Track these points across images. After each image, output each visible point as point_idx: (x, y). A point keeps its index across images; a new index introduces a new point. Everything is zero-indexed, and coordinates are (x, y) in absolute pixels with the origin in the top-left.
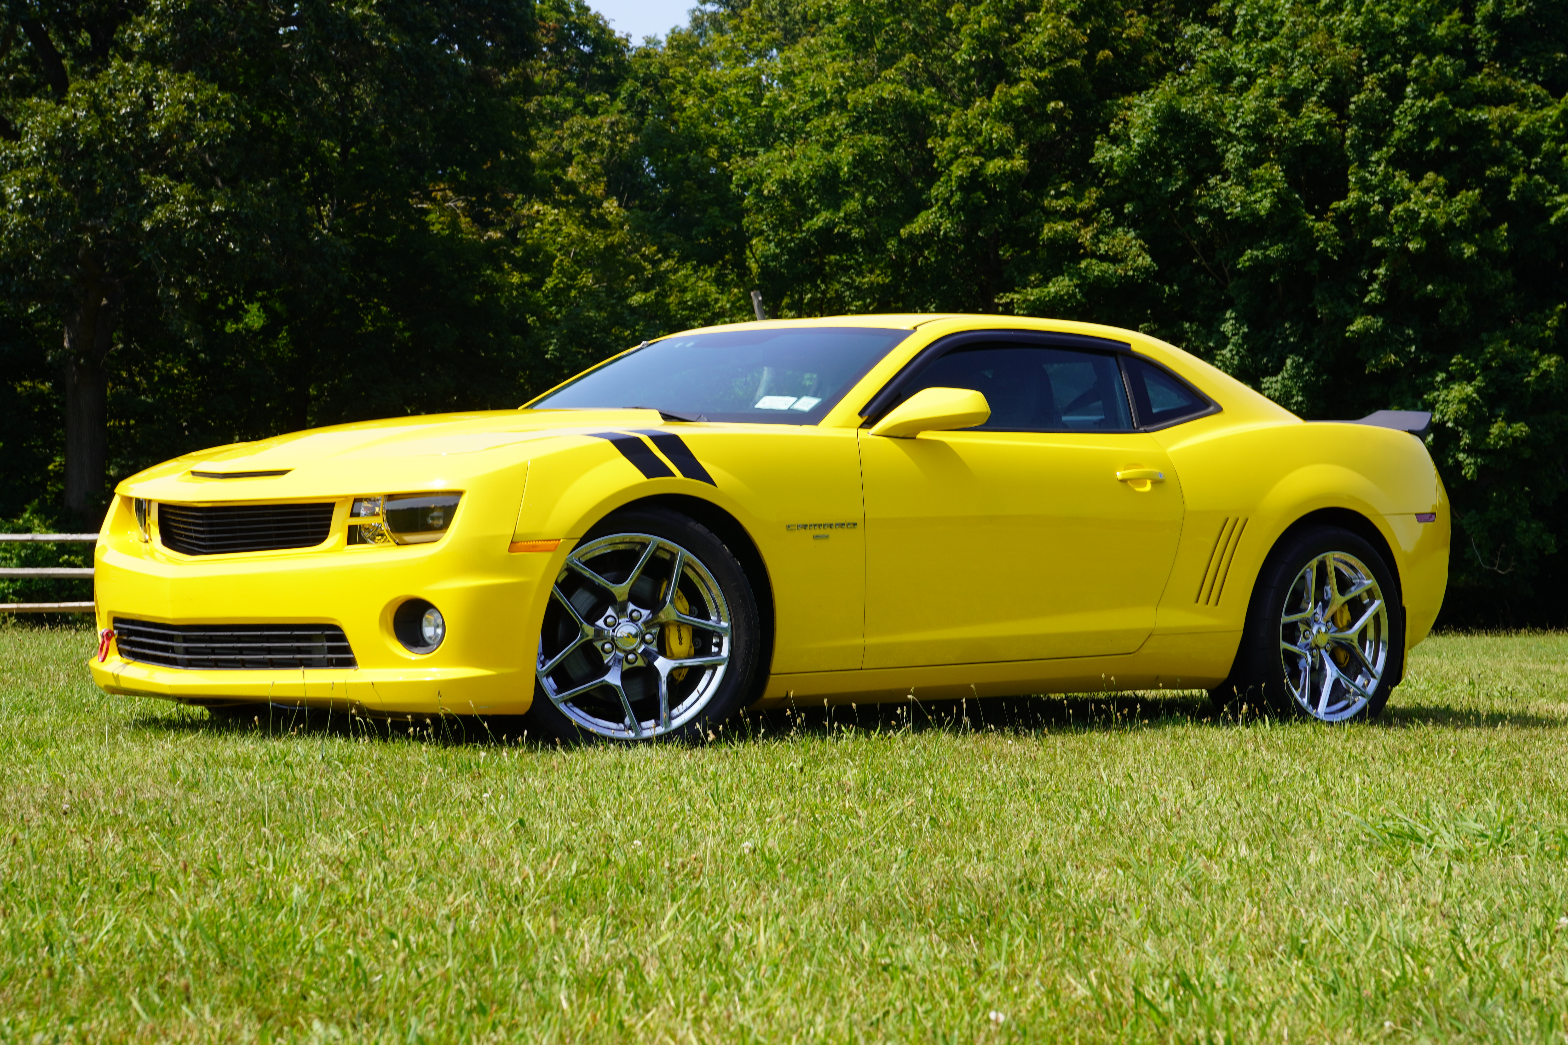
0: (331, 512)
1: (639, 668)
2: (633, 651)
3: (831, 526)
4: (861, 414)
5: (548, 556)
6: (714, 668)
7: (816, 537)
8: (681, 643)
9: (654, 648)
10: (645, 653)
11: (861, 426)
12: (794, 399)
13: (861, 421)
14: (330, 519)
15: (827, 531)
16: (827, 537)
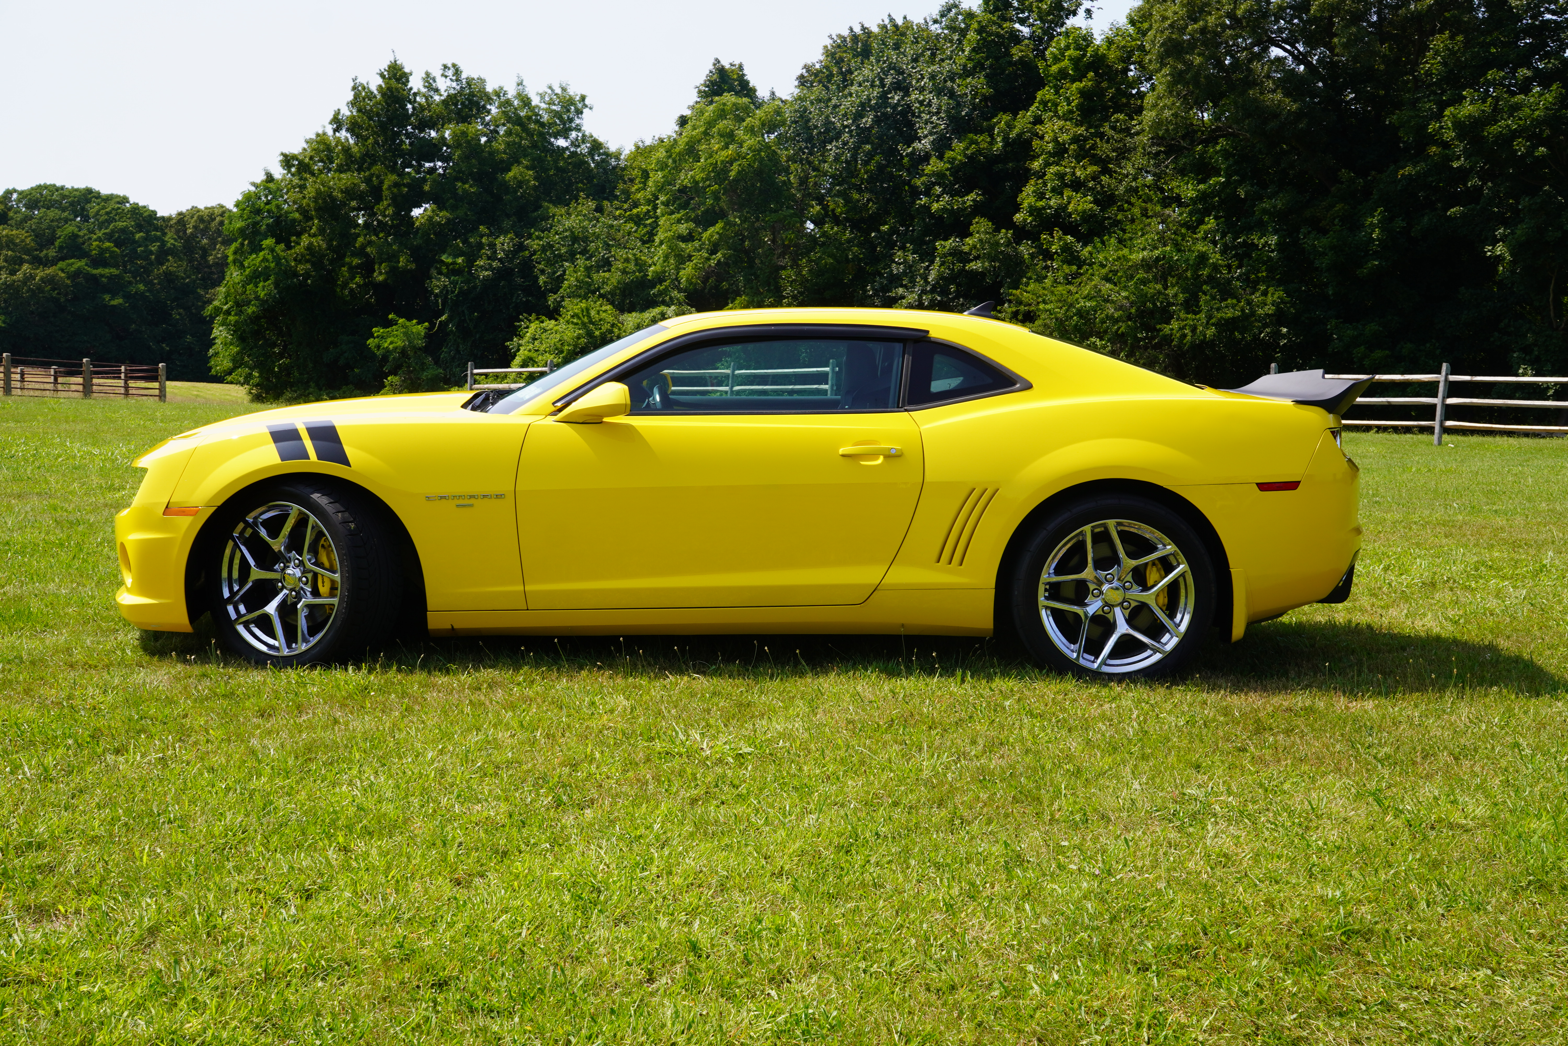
4: (555, 403)
5: (190, 519)
7: (458, 506)
11: (551, 414)
13: (553, 409)
15: (472, 501)
16: (471, 506)
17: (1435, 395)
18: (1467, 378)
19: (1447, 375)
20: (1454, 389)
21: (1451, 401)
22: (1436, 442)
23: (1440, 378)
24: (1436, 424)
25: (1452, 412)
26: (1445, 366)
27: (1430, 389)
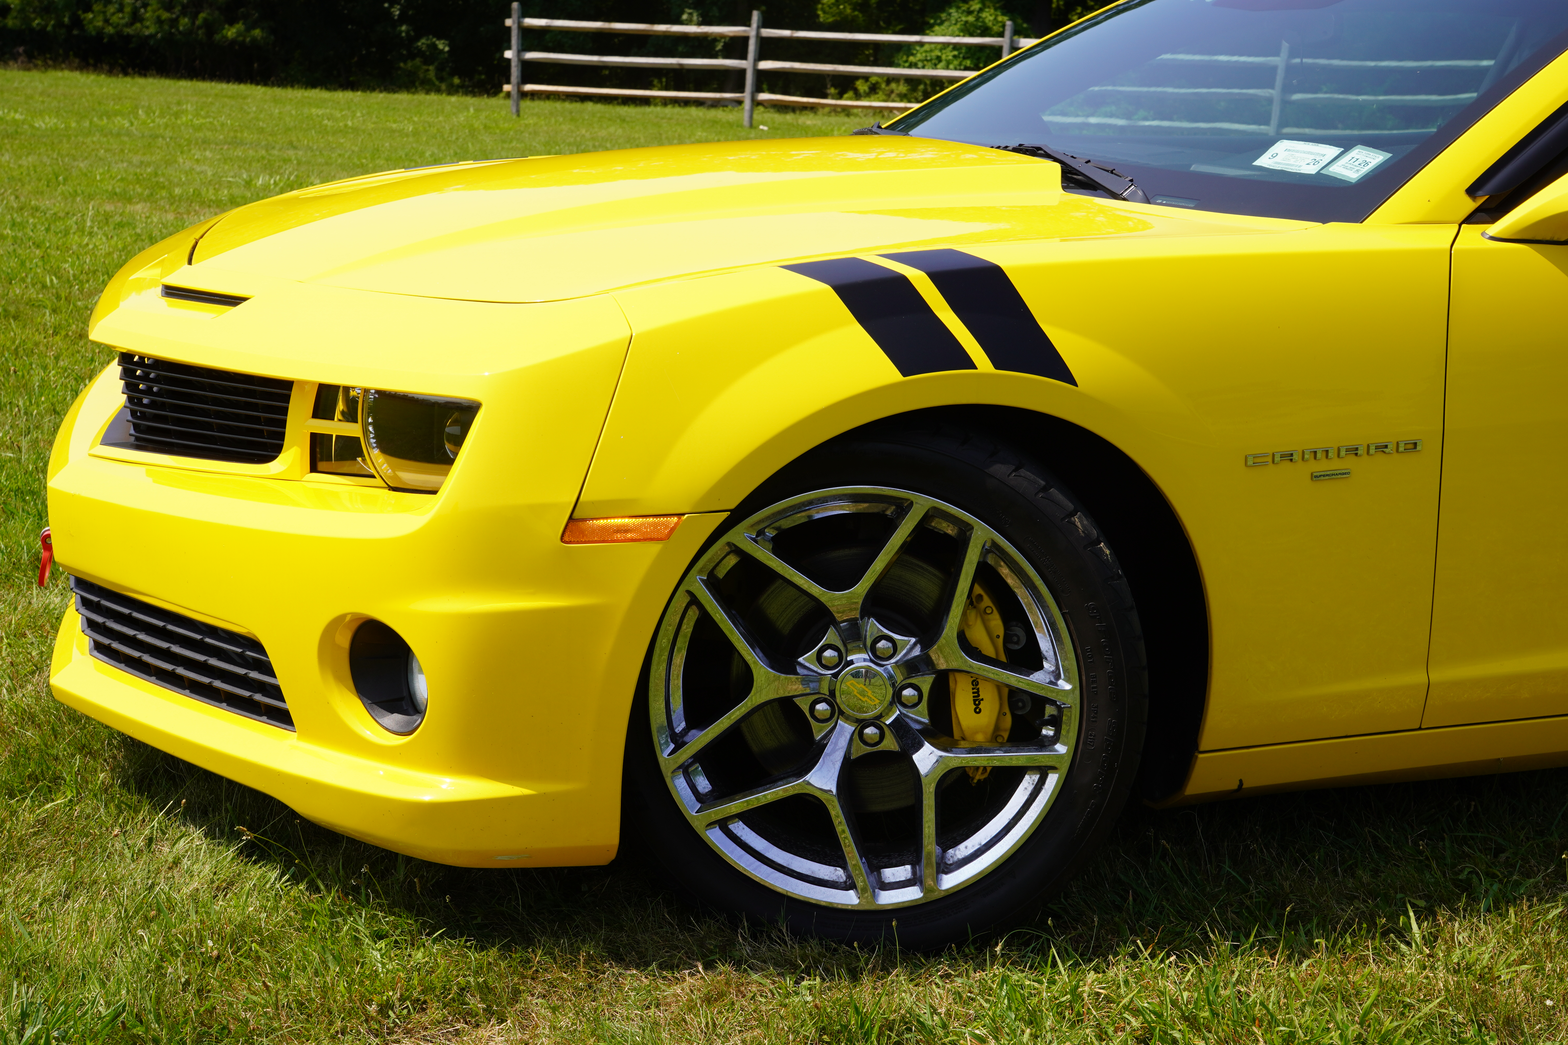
0: (287, 398)
1: (887, 755)
2: (875, 722)
3: (1354, 451)
4: (1472, 191)
5: (654, 549)
6: (1043, 772)
7: (1316, 477)
8: (978, 711)
9: (920, 716)
10: (899, 726)
11: (1470, 219)
12: (1335, 151)
13: (1469, 205)
14: (285, 411)
15: (1349, 463)
16: (1345, 474)
17: (744, 57)
18: (786, 33)
19: (758, 28)
20: (768, 48)
21: (766, 65)
22: (746, 122)
23: (750, 31)
24: (746, 96)
25: (766, 80)
26: (755, 16)
27: (736, 47)
